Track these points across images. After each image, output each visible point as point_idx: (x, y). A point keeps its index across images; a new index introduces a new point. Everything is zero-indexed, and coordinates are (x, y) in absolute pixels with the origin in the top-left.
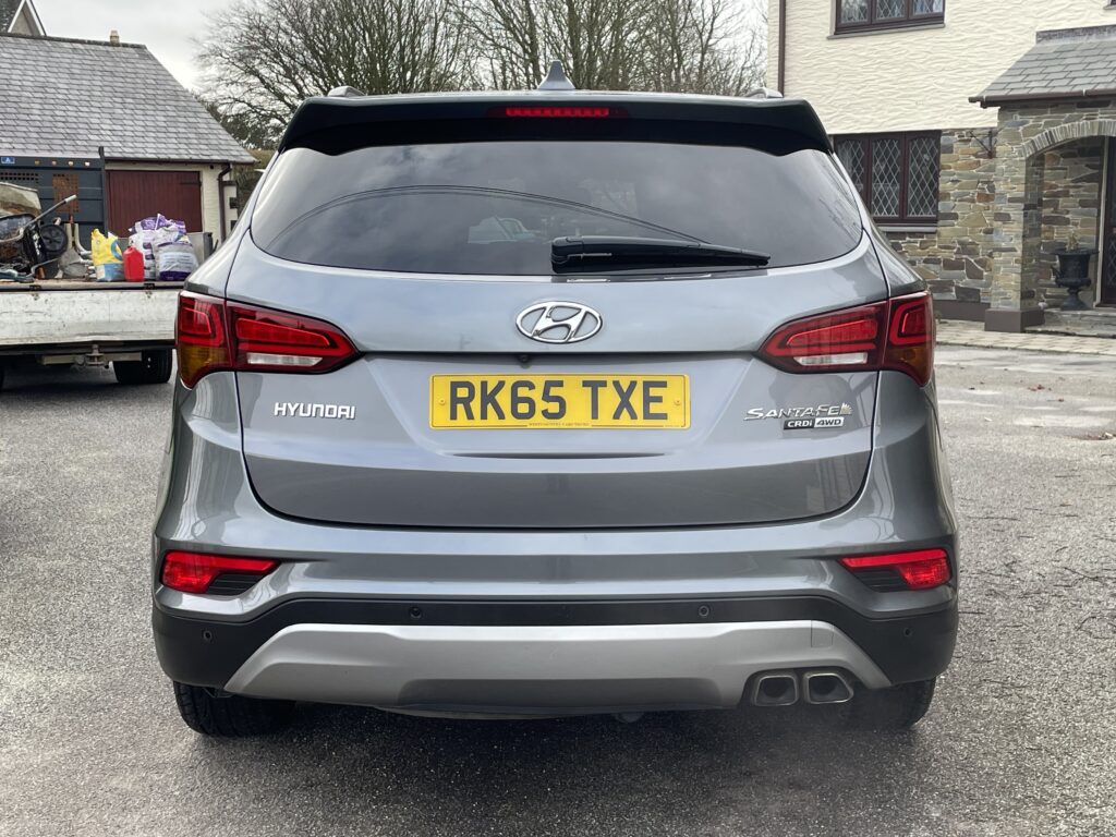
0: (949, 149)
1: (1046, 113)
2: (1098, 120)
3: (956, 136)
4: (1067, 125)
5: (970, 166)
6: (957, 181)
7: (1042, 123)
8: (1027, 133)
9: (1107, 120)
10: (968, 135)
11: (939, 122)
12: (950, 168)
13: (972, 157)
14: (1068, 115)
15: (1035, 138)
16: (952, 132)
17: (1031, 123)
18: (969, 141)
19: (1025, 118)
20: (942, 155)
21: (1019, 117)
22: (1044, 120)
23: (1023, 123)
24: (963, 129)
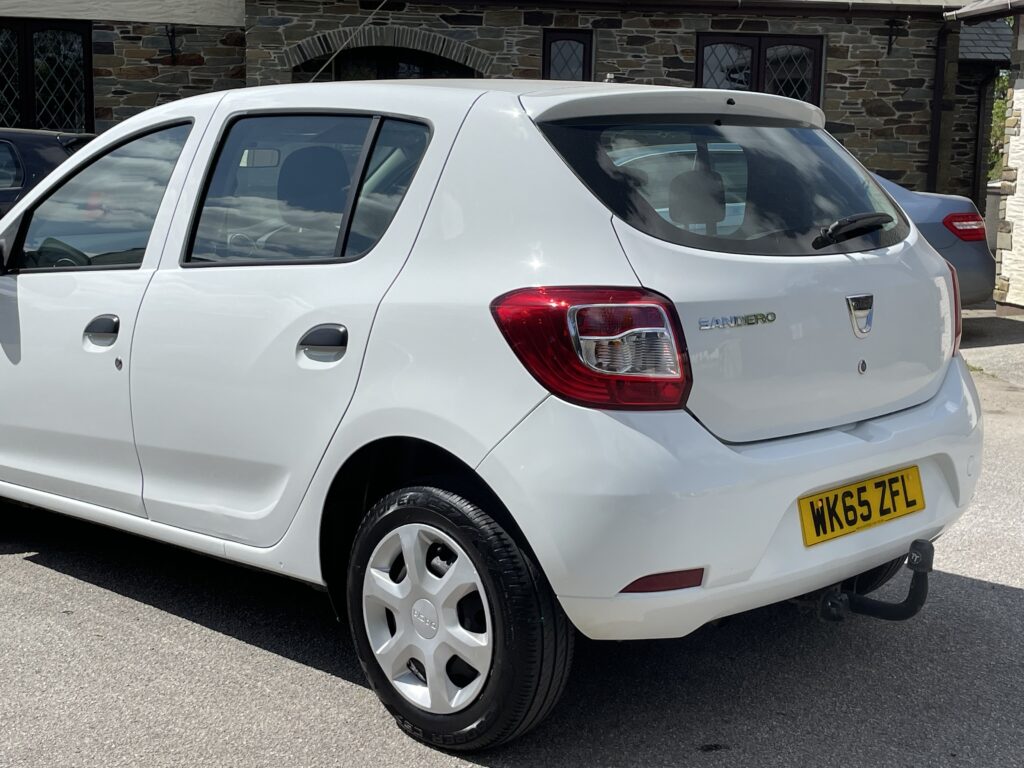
0: (108, 49)
1: (317, 10)
2: (390, 25)
3: (117, 31)
4: (347, 29)
5: (143, 73)
6: (123, 93)
7: (313, 23)
8: (291, 34)
9: (401, 27)
10: (134, 32)
11: (88, 9)
12: (110, 74)
13: (144, 62)
14: (348, 16)
15: (300, 42)
16: (109, 25)
17: (295, 21)
18: (139, 38)
19: (287, 15)
20: (95, 56)
21: (276, 12)
22: (314, 20)
23: (284, 22)
24: (129, 23)
